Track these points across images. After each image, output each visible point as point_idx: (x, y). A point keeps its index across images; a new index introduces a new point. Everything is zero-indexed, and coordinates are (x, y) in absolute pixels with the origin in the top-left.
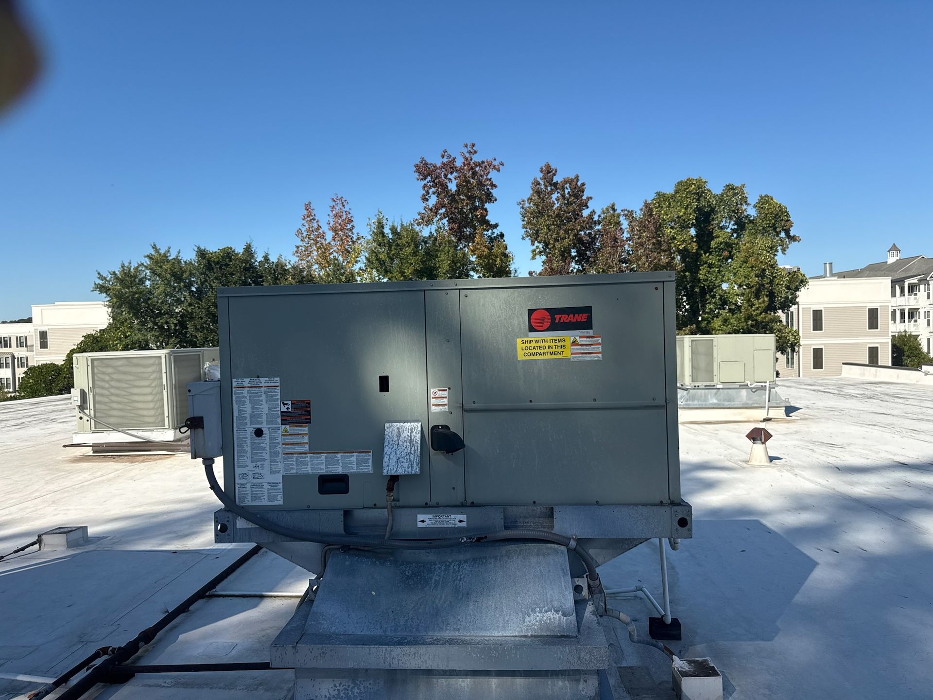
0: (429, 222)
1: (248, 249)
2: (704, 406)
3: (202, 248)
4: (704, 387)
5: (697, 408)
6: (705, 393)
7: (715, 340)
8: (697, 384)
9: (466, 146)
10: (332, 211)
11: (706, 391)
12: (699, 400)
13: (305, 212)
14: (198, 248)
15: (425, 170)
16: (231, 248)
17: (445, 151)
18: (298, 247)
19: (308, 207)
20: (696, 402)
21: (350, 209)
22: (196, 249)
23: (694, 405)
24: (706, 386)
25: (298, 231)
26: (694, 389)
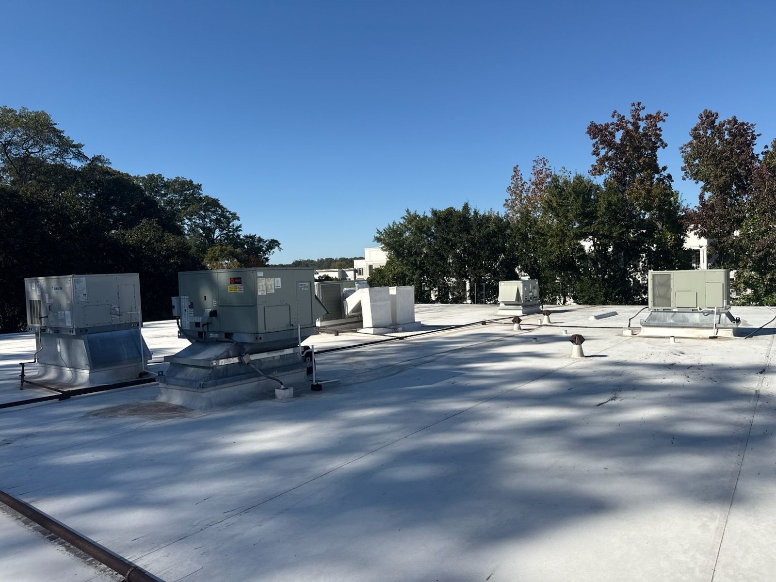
0: (600, 172)
1: (466, 207)
2: (661, 325)
3: (435, 209)
4: (662, 310)
5: (657, 326)
6: (664, 316)
7: (672, 274)
8: (656, 308)
9: (633, 105)
10: (534, 170)
11: (665, 313)
12: (658, 320)
13: (513, 174)
14: (432, 209)
15: (595, 131)
16: (452, 208)
17: (615, 112)
18: (507, 200)
19: (516, 170)
20: (656, 322)
21: (550, 166)
22: (431, 211)
23: (655, 323)
24: (664, 310)
25: (508, 188)
26: (655, 312)
